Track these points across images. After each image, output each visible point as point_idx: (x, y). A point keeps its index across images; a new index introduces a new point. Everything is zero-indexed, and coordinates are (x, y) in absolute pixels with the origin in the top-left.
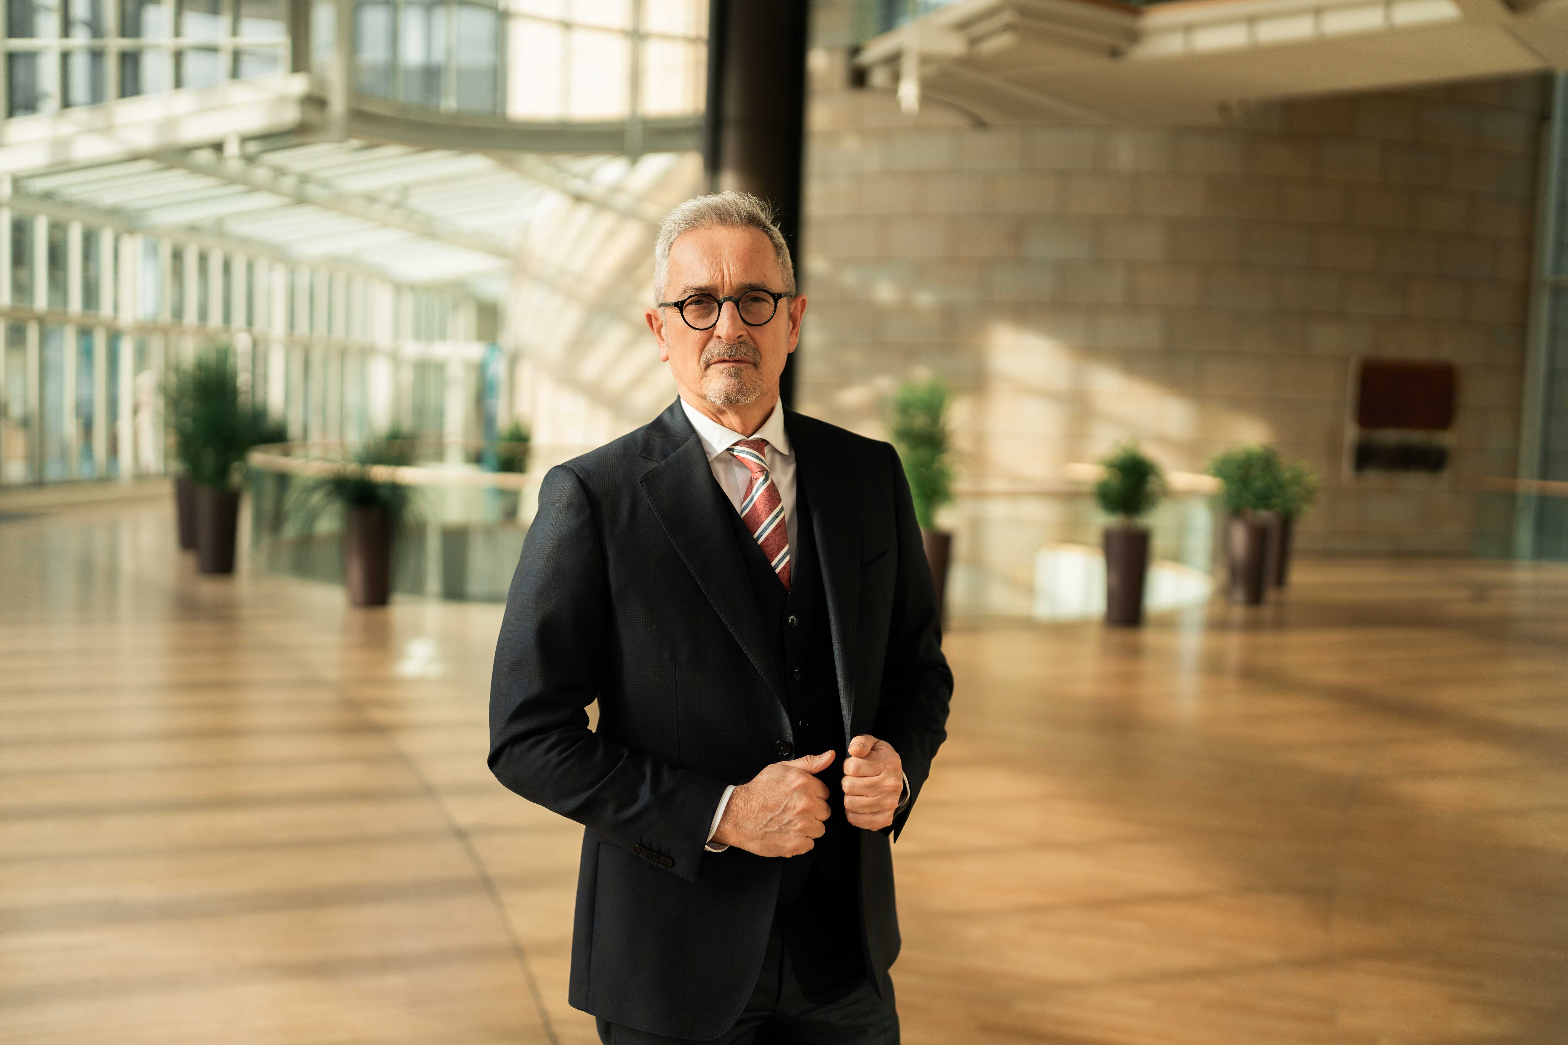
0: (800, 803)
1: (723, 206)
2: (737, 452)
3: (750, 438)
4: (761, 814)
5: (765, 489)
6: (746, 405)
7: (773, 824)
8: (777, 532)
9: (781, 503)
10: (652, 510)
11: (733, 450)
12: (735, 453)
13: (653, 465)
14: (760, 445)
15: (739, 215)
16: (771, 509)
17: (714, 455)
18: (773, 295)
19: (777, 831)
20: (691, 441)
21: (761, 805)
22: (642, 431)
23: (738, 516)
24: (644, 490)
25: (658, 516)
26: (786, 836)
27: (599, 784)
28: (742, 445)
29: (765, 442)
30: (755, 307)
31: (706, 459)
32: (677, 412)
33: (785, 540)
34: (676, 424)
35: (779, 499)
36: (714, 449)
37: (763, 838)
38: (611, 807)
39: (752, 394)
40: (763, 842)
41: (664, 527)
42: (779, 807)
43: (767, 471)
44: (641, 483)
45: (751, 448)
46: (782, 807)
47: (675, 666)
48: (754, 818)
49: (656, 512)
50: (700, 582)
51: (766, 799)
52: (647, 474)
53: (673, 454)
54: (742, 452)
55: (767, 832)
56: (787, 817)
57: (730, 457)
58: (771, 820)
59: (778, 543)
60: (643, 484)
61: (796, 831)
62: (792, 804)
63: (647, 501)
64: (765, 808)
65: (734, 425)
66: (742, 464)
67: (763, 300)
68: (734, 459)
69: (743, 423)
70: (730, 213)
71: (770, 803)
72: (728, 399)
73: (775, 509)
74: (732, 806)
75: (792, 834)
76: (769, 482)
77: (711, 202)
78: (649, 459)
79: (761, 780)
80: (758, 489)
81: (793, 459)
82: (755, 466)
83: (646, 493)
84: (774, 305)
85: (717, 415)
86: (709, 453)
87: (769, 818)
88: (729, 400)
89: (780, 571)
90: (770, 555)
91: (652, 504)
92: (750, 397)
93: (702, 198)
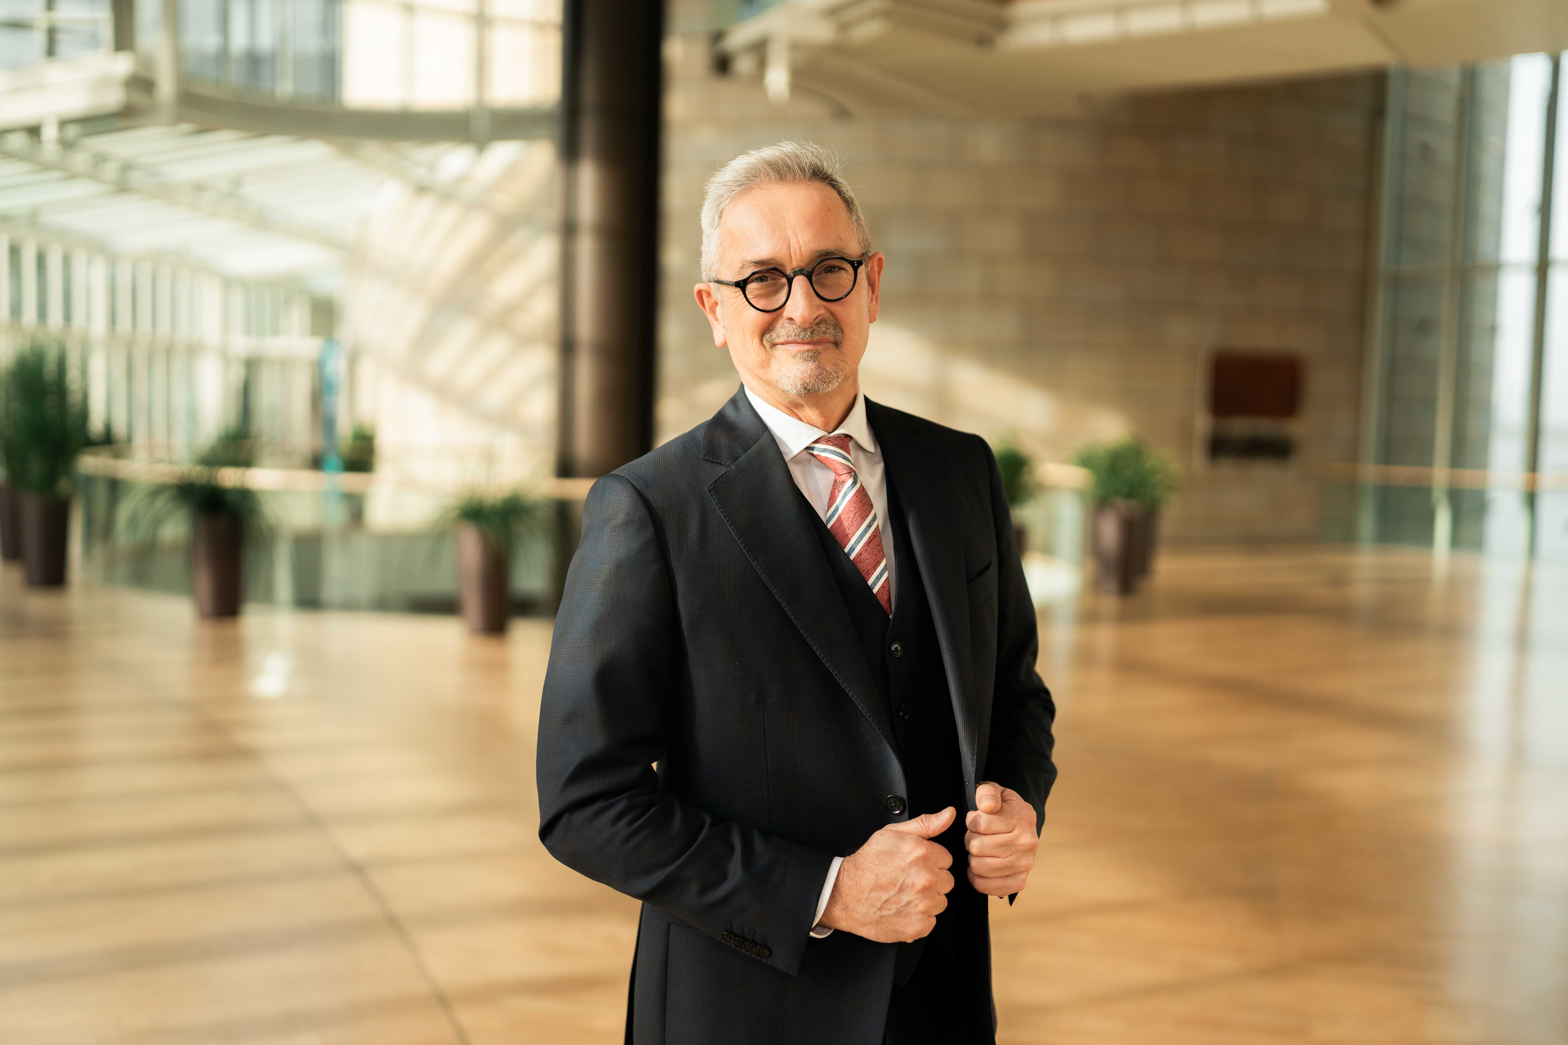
0: (921, 879)
1: (782, 159)
2: (818, 450)
3: (832, 434)
4: (873, 894)
5: (855, 494)
6: (826, 394)
7: (889, 906)
8: (872, 545)
9: (873, 509)
10: (725, 525)
11: (812, 449)
12: (815, 453)
13: (721, 470)
14: (844, 442)
15: (802, 170)
16: (863, 518)
17: (791, 456)
18: (851, 263)
19: (894, 915)
20: (764, 439)
21: (873, 883)
22: (703, 430)
23: (824, 526)
24: (714, 500)
25: (733, 531)
26: (906, 920)
27: (680, 860)
28: (824, 442)
29: (848, 437)
30: (831, 278)
31: (784, 460)
32: (742, 406)
33: (881, 554)
34: (744, 421)
35: (871, 505)
36: (790, 449)
37: (878, 923)
38: (694, 888)
39: (834, 379)
40: (879, 927)
41: (742, 544)
42: (895, 885)
43: (855, 472)
44: (710, 492)
45: (835, 445)
46: (898, 886)
47: (763, 710)
48: (866, 899)
49: (730, 526)
50: (787, 608)
51: (877, 876)
52: (716, 481)
53: (744, 456)
54: (825, 450)
55: (882, 917)
56: (906, 898)
57: (808, 456)
58: (886, 901)
59: (874, 558)
60: (712, 493)
61: (918, 913)
62: (910, 880)
63: (719, 513)
64: (878, 887)
65: (812, 417)
66: (824, 463)
67: (841, 269)
68: (813, 459)
69: (824, 414)
70: (790, 167)
71: (883, 881)
72: (805, 388)
73: (867, 517)
74: (840, 884)
75: (914, 917)
76: (858, 486)
77: (767, 156)
78: (715, 462)
79: (870, 852)
80: (846, 494)
81: (879, 457)
82: (841, 467)
83: (717, 504)
84: (853, 273)
85: (793, 408)
86: (785, 454)
87: (884, 898)
88: (807, 389)
89: (878, 591)
90: (865, 572)
91: (725, 517)
92: (832, 383)
93: (756, 153)
